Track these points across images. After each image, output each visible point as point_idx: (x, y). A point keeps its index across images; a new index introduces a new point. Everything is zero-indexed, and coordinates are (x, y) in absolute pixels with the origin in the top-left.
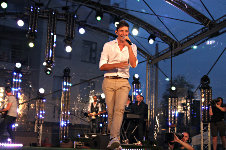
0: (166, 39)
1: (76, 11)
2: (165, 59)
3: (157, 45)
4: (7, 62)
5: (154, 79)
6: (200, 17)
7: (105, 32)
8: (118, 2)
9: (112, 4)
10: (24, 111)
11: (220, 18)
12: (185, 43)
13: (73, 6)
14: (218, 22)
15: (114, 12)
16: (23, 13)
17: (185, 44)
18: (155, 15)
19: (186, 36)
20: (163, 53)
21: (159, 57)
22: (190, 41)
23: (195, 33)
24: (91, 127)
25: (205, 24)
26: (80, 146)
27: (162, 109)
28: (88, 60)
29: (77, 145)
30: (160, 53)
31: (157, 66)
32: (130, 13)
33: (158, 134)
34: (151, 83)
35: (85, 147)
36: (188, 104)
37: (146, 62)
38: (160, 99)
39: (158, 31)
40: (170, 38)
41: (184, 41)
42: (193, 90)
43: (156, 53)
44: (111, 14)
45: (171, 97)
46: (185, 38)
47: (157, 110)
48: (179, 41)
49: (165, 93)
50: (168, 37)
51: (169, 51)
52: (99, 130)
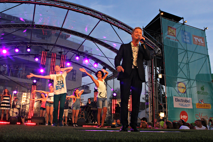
1: (66, 54)
2: (111, 79)
4: (29, 79)
7: (80, 65)
8: (88, 50)
9: (84, 51)
10: (37, 106)
13: (64, 51)
15: (85, 55)
16: (38, 55)
18: (106, 57)
20: (110, 76)
28: (71, 79)
33: (107, 118)
39: (108, 65)
44: (84, 56)
45: (113, 99)
49: (111, 96)
50: (112, 68)
51: (113, 75)
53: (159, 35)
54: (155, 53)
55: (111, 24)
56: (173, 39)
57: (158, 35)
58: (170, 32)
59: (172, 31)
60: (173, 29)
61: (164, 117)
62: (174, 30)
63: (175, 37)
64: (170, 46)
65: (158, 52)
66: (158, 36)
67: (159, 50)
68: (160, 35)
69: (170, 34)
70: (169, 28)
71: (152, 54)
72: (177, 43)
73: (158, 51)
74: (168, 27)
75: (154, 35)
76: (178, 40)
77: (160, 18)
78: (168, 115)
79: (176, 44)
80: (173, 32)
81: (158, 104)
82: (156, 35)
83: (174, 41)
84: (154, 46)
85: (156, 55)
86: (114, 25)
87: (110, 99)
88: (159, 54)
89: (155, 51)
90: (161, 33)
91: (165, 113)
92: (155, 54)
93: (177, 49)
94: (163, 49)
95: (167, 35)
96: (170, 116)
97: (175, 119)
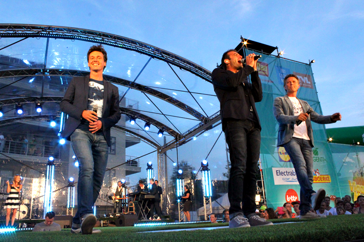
0: (172, 133)
2: (172, 148)
3: (165, 137)
4: (41, 156)
5: (164, 165)
6: (198, 115)
7: (123, 129)
8: (132, 105)
9: (127, 106)
10: (56, 198)
11: (213, 115)
12: (187, 135)
14: (211, 118)
15: (130, 113)
16: (55, 116)
18: (163, 114)
19: (188, 130)
20: (170, 144)
21: (167, 147)
22: (191, 133)
23: (194, 127)
24: (115, 207)
25: (202, 120)
26: (106, 224)
27: (171, 188)
29: (103, 224)
30: (167, 144)
31: (166, 154)
32: (141, 113)
33: (170, 209)
34: (162, 168)
35: (110, 225)
36: (192, 183)
37: (156, 152)
38: (170, 180)
39: (166, 126)
40: (175, 132)
41: (186, 133)
42: (195, 172)
43: (164, 144)
44: (127, 115)
45: (178, 179)
47: (167, 190)
48: (182, 134)
51: (175, 142)
52: (121, 210)
55: (168, 62)
56: (265, 81)
58: (260, 69)
60: (264, 64)
61: (260, 201)
62: (265, 66)
63: (267, 77)
69: (260, 72)
70: (258, 63)
72: (271, 86)
76: (272, 82)
77: (242, 49)
78: (265, 198)
80: (263, 70)
83: (266, 83)
86: (173, 64)
87: (171, 179)
91: (261, 194)
93: (272, 94)
96: (269, 199)
97: (278, 203)
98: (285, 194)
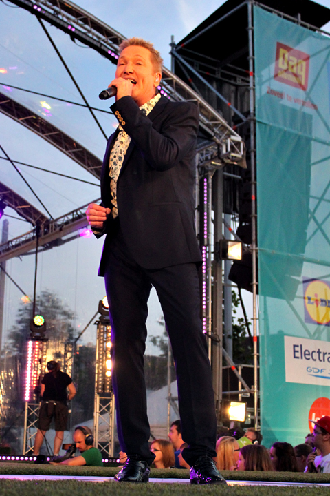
0: (28, 212)
2: (23, 254)
3: (5, 223)
12: (67, 223)
17: (67, 225)
18: (8, 159)
19: (72, 210)
20: (18, 241)
21: (8, 249)
22: (79, 220)
27: (10, 364)
30: (11, 241)
31: (3, 269)
36: (69, 355)
38: (7, 341)
40: (37, 212)
41: (66, 219)
43: (3, 242)
45: (33, 340)
46: (69, 214)
48: (55, 218)
49: (15, 327)
50: (32, 208)
51: (33, 237)
53: (235, 79)
54: (219, 152)
55: (40, 16)
56: (296, 101)
57: (230, 77)
58: (285, 67)
59: (295, 63)
61: (243, 420)
62: (299, 61)
63: (301, 91)
64: (281, 126)
65: (233, 150)
66: (232, 82)
67: (238, 144)
68: (239, 78)
69: (285, 76)
70: (282, 51)
71: (207, 159)
72: (311, 117)
73: (232, 147)
74: (280, 46)
75: (218, 76)
76: (315, 106)
77: (246, 6)
78: (259, 414)
79: (306, 119)
80: (295, 70)
81: (221, 368)
82: (223, 75)
83: (298, 107)
84: (216, 125)
85: (223, 162)
86: (53, 23)
87: (10, 337)
88: (233, 159)
89: (219, 146)
90: (248, 69)
91: (249, 402)
92: (219, 156)
93: (309, 140)
94: (252, 137)
95: (269, 80)
96: (267, 418)
97: (290, 430)
98: (309, 408)
